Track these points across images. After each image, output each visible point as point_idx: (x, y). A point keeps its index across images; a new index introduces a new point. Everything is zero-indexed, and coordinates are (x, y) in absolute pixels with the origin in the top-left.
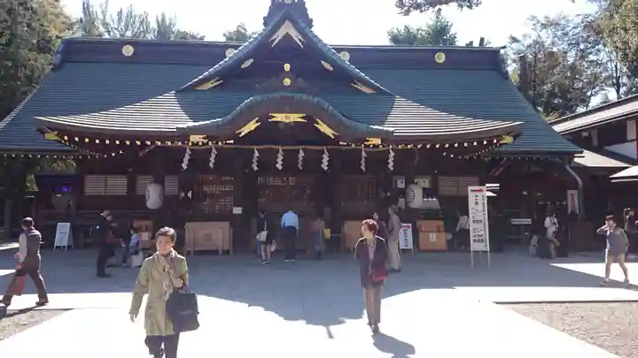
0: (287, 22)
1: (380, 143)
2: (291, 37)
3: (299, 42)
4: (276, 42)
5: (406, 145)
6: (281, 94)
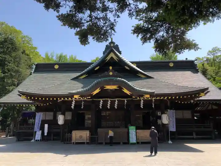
0: (112, 53)
1: (149, 97)
2: (113, 58)
3: (116, 60)
4: (108, 60)
5: (160, 97)
6: (108, 78)
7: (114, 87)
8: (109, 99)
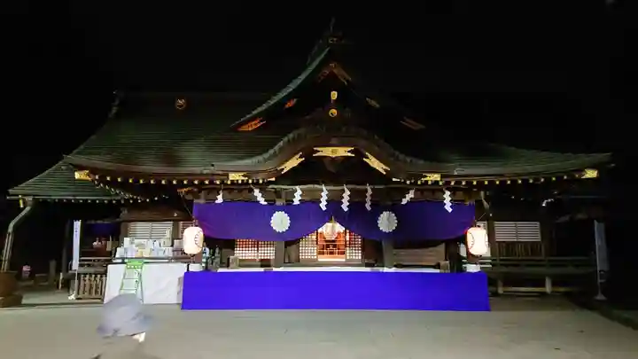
1: (439, 179)
3: (344, 81)
7: (342, 152)
8: (323, 187)
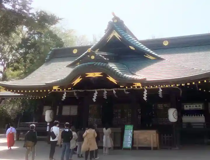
1: (141, 85)
2: (116, 37)
3: (119, 39)
4: (109, 40)
6: (89, 63)
7: (97, 74)
8: (105, 90)
